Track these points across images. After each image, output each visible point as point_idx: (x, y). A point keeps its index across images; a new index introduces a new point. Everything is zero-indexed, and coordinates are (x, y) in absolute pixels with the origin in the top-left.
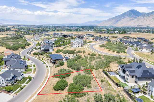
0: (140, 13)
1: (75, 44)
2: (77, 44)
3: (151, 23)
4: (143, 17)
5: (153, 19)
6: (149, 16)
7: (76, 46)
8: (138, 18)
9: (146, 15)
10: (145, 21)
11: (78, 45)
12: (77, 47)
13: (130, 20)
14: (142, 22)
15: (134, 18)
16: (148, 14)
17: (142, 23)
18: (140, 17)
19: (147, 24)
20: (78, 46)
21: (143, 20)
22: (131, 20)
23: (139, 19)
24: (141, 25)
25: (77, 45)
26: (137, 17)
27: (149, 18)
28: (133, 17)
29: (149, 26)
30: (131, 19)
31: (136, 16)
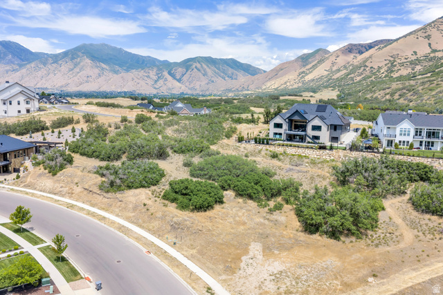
0: (31, 53)
1: (15, 102)
2: (23, 103)
3: (70, 81)
4: (45, 64)
5: (71, 72)
6: (60, 62)
7: (19, 112)
8: (28, 66)
9: (50, 60)
10: (51, 75)
11: (28, 106)
12: (24, 112)
13: (7, 73)
14: (44, 79)
15: (18, 67)
16: (56, 58)
17: (43, 81)
18: (33, 63)
19: (60, 85)
20: (28, 111)
21: (45, 72)
22: (7, 71)
23: (33, 69)
24: (42, 87)
25: (23, 107)
26: (26, 64)
27: (60, 69)
28: (11, 62)
29: (64, 89)
30: (8, 68)
31: (22, 60)
